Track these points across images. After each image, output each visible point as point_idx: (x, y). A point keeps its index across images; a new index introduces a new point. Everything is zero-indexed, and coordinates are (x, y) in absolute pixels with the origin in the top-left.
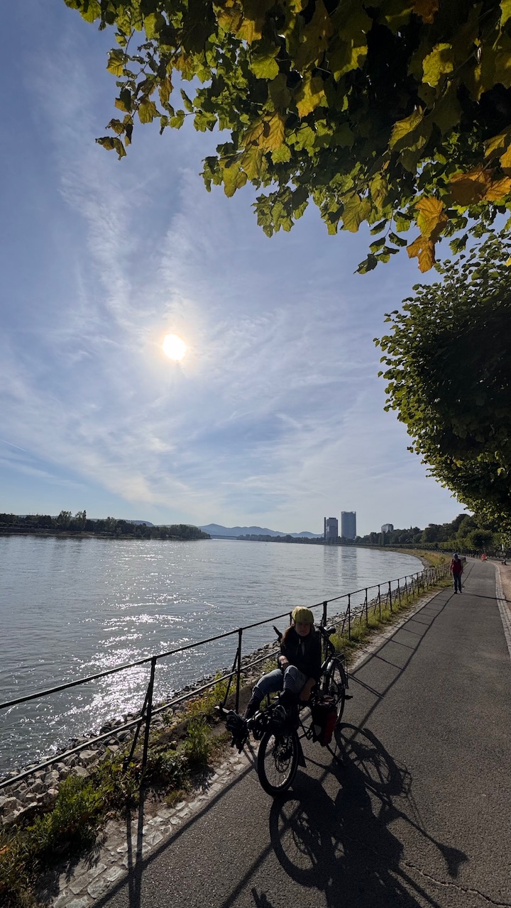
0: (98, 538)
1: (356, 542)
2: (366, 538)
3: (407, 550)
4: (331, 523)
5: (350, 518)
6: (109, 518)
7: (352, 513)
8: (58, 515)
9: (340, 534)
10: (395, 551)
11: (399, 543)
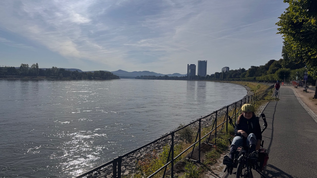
0: (49, 80)
1: (206, 78)
2: (212, 75)
3: (237, 82)
4: (191, 67)
5: (203, 65)
6: (53, 67)
7: (204, 61)
8: (20, 66)
9: (197, 74)
10: (230, 82)
11: (232, 78)
